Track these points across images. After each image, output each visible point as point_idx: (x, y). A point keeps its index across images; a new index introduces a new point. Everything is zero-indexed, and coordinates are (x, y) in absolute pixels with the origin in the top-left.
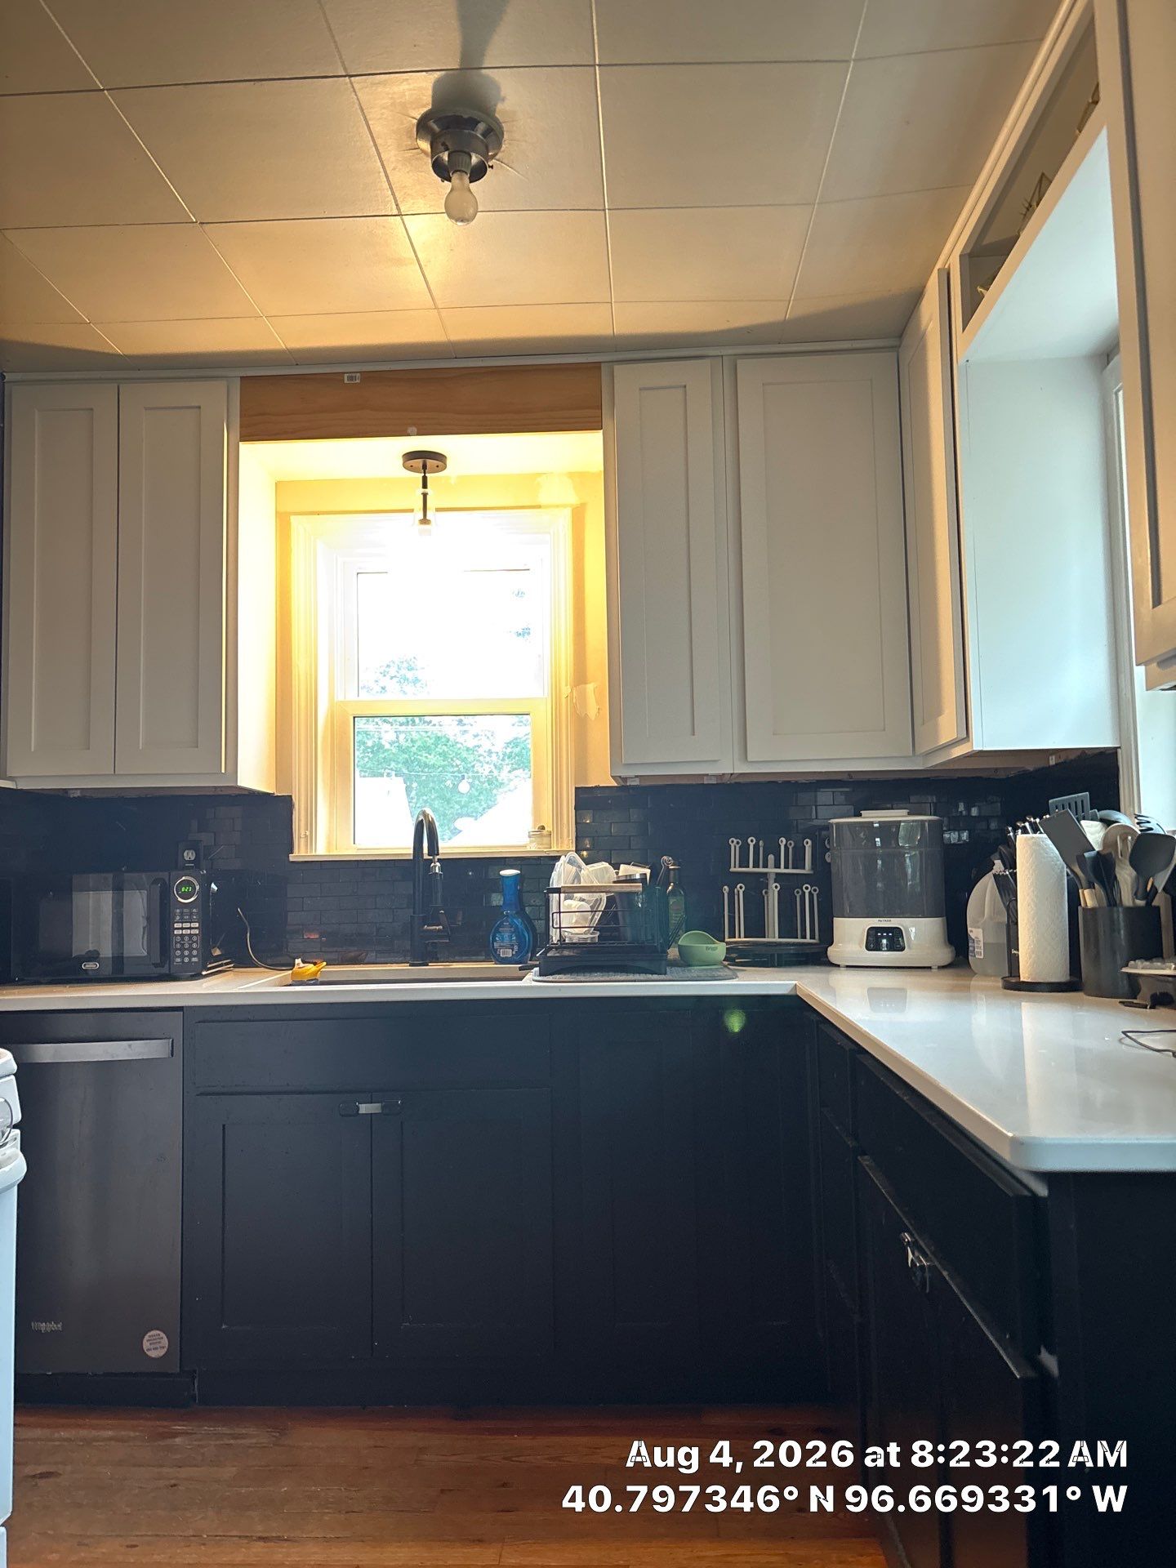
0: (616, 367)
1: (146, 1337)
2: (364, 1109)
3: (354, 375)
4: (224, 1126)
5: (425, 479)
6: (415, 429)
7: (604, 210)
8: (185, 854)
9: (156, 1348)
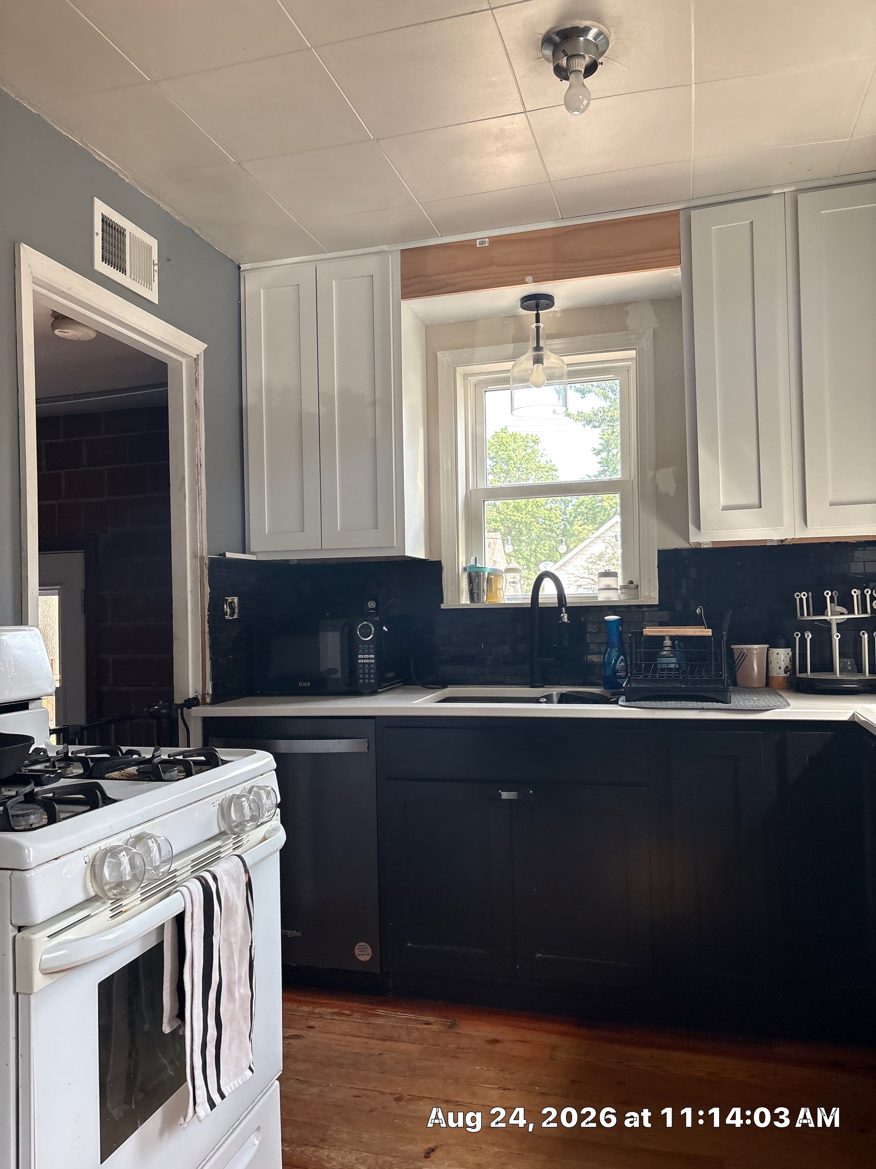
0: (693, 213)
1: (357, 947)
2: (505, 795)
3: (484, 240)
4: (405, 803)
5: (538, 316)
6: (529, 278)
7: (691, 85)
8: (369, 603)
9: (364, 955)
